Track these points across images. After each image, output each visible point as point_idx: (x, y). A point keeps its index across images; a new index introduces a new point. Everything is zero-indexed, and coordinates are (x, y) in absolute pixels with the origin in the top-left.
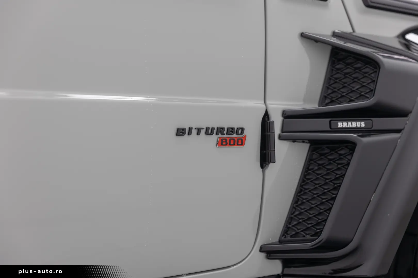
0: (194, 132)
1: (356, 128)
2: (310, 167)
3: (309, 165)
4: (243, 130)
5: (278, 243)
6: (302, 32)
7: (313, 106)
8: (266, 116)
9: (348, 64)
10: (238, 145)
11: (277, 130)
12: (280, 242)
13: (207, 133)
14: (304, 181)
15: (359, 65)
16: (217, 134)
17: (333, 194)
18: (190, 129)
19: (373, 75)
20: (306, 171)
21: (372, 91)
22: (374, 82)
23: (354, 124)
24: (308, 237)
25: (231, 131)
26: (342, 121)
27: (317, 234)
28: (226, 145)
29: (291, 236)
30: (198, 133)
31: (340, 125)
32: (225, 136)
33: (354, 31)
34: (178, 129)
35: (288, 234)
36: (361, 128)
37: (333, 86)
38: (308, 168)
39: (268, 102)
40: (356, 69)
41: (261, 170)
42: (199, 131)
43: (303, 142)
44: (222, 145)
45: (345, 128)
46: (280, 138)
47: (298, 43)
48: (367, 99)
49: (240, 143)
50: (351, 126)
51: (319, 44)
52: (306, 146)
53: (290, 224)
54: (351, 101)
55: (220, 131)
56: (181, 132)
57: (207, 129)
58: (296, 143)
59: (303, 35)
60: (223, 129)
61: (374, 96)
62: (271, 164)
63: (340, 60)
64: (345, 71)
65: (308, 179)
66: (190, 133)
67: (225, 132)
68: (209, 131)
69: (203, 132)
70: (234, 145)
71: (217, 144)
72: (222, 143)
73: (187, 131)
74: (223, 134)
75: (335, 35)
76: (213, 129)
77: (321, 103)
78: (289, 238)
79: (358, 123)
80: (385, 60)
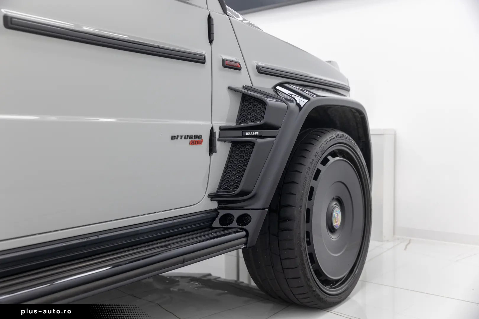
0: (179, 137)
1: (255, 135)
2: (232, 155)
3: (231, 154)
4: (201, 136)
5: (216, 193)
6: (228, 86)
7: (233, 124)
8: (212, 129)
9: (251, 103)
10: (199, 144)
11: (217, 137)
12: (217, 192)
13: (185, 138)
14: (229, 162)
15: (256, 104)
16: (190, 138)
17: (244, 168)
18: (178, 136)
19: (262, 109)
20: (230, 157)
21: (263, 117)
22: (264, 112)
23: (253, 133)
24: (231, 190)
25: (196, 137)
26: (248, 132)
27: (237, 188)
28: (194, 144)
29: (223, 189)
30: (181, 138)
31: (247, 134)
32: (193, 139)
33: (252, 86)
34: (172, 136)
35: (221, 188)
36: (257, 135)
37: (243, 114)
38: (231, 155)
39: (213, 122)
40: (255, 105)
41: (209, 156)
42: (181, 137)
43: (229, 142)
44: (192, 144)
45: (250, 135)
46: (218, 140)
47: (226, 92)
48: (260, 121)
49: (200, 143)
50: (252, 134)
51: (236, 92)
52: (230, 144)
53: (222, 183)
54: (252, 121)
55: (191, 137)
56: (173, 138)
57: (185, 136)
58: (226, 143)
59: (230, 88)
60: (193, 136)
61: (263, 119)
62: (214, 154)
63: (246, 101)
64: (249, 106)
65: (231, 161)
66: (177, 139)
67: (193, 138)
68: (186, 137)
69: (183, 137)
70: (197, 144)
71: (190, 143)
72: (192, 143)
73: (176, 137)
74: (192, 138)
75: (244, 87)
76: (188, 136)
77: (237, 122)
78: (221, 190)
79: (255, 133)
80: (268, 101)
